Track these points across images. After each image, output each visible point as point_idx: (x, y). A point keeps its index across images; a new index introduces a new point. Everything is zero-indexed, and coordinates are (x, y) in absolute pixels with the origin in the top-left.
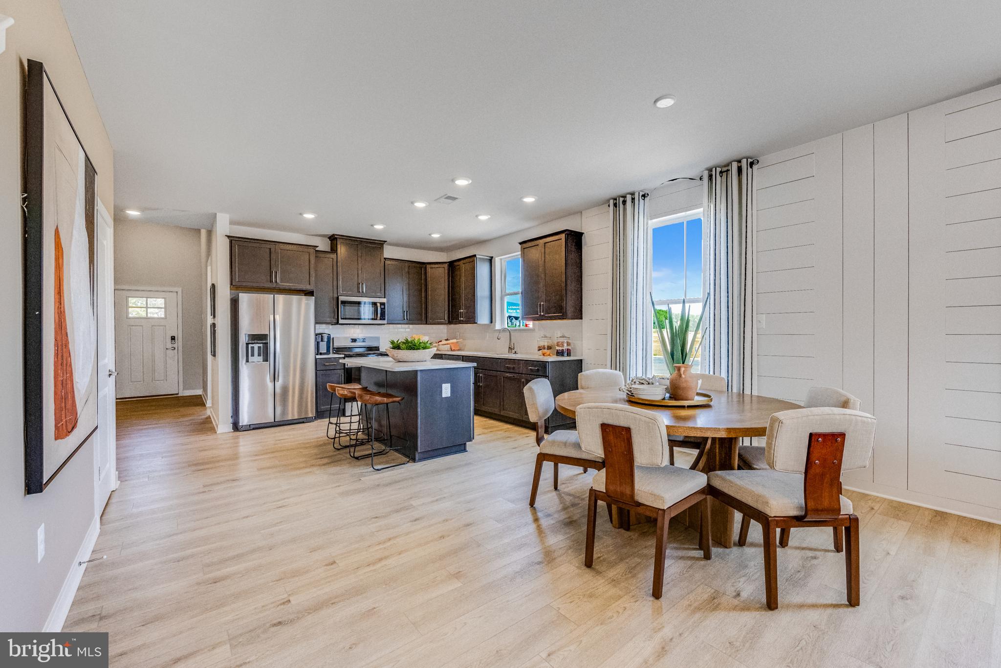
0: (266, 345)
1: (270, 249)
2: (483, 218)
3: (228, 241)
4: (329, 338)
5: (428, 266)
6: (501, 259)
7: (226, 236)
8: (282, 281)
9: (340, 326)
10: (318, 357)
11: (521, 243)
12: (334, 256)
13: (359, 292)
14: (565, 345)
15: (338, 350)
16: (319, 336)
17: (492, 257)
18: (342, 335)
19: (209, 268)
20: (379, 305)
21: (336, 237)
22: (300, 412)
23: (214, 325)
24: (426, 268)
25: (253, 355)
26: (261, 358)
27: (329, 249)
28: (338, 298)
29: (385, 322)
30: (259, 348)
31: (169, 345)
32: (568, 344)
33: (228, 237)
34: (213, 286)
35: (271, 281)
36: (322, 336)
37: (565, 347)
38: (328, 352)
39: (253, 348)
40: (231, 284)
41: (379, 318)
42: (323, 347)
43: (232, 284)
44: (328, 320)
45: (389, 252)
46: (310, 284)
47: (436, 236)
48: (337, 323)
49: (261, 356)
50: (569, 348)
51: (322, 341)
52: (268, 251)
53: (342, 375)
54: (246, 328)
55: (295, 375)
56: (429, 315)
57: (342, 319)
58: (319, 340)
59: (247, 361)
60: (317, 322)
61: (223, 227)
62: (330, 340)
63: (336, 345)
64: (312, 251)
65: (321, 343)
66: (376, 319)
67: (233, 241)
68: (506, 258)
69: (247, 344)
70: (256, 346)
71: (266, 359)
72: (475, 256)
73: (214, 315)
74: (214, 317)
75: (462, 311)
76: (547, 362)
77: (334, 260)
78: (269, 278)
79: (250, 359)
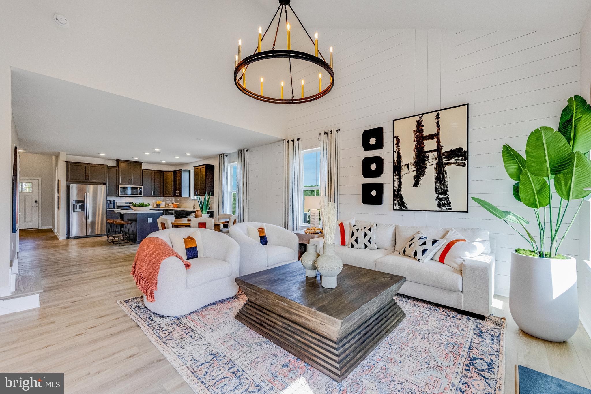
0: (83, 205)
2: (177, 157)
5: (164, 172)
7: (64, 161)
8: (91, 179)
9: (120, 197)
10: (108, 210)
11: (194, 167)
12: (117, 168)
13: (129, 183)
15: (119, 207)
16: (109, 202)
17: (190, 170)
18: (121, 201)
19: (57, 171)
20: (139, 189)
21: (119, 160)
22: (100, 232)
23: (58, 197)
24: (163, 173)
25: (76, 209)
26: (80, 210)
27: (115, 166)
28: (119, 185)
29: (142, 196)
30: (80, 206)
31: (34, 205)
33: (66, 162)
34: (58, 181)
35: (86, 179)
38: (114, 208)
39: (76, 206)
40: (67, 180)
42: (111, 206)
44: (113, 195)
45: (144, 167)
46: (104, 180)
47: (164, 161)
48: (118, 196)
52: (84, 167)
54: (74, 197)
55: (98, 217)
56: (165, 193)
57: (121, 194)
59: (74, 211)
60: (108, 195)
61: (64, 157)
62: (115, 203)
63: (118, 205)
64: (106, 167)
65: (110, 204)
66: (138, 195)
67: (68, 163)
69: (74, 205)
70: (78, 206)
71: (83, 210)
72: (181, 170)
73: (59, 192)
74: (59, 193)
75: (177, 191)
77: (118, 170)
78: (85, 178)
79: (75, 210)
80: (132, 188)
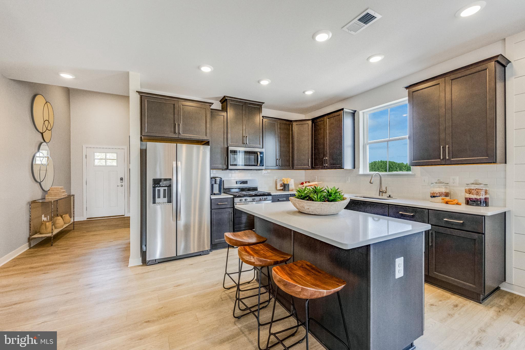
0: (170, 186)
1: (174, 104)
2: (376, 59)
3: (139, 96)
4: (221, 181)
6: (363, 113)
7: (137, 91)
8: (184, 132)
9: (229, 171)
10: (213, 197)
11: (407, 88)
12: (225, 114)
14: (483, 192)
15: (227, 191)
16: (213, 179)
17: (355, 111)
20: (258, 154)
21: (226, 98)
22: (199, 246)
23: (130, 170)
24: (292, 124)
25: (159, 197)
26: (166, 200)
27: (220, 108)
28: (228, 148)
29: (264, 168)
30: (165, 190)
31: (120, 184)
32: (486, 192)
33: (139, 92)
35: (175, 132)
36: (215, 179)
37: (483, 197)
38: (220, 193)
39: (159, 191)
41: (258, 165)
42: (216, 189)
43: (142, 135)
44: (220, 166)
45: (266, 112)
46: (206, 136)
47: (309, 93)
48: (227, 168)
49: (166, 198)
50: (487, 196)
51: (215, 183)
52: (173, 106)
53: (231, 213)
55: (195, 213)
56: (296, 162)
57: (231, 165)
58: (213, 182)
59: (154, 202)
60: (212, 168)
61: (135, 84)
62: (221, 183)
63: (226, 186)
64: (208, 107)
65: (214, 185)
66: (257, 165)
67: (143, 96)
68: (368, 111)
69: (154, 188)
70: (161, 190)
71: (170, 201)
72: (343, 109)
73: (130, 161)
75: (326, 158)
76: (482, 216)
77: (225, 117)
78: (173, 130)
79: (157, 200)
80: (246, 152)
